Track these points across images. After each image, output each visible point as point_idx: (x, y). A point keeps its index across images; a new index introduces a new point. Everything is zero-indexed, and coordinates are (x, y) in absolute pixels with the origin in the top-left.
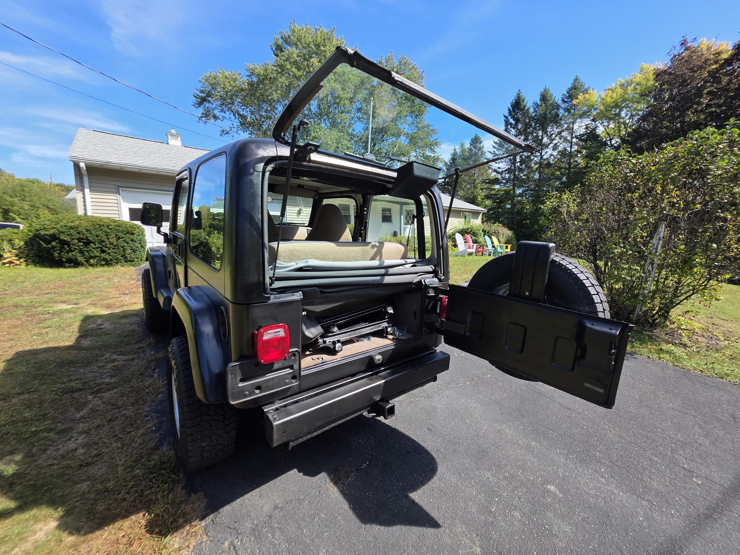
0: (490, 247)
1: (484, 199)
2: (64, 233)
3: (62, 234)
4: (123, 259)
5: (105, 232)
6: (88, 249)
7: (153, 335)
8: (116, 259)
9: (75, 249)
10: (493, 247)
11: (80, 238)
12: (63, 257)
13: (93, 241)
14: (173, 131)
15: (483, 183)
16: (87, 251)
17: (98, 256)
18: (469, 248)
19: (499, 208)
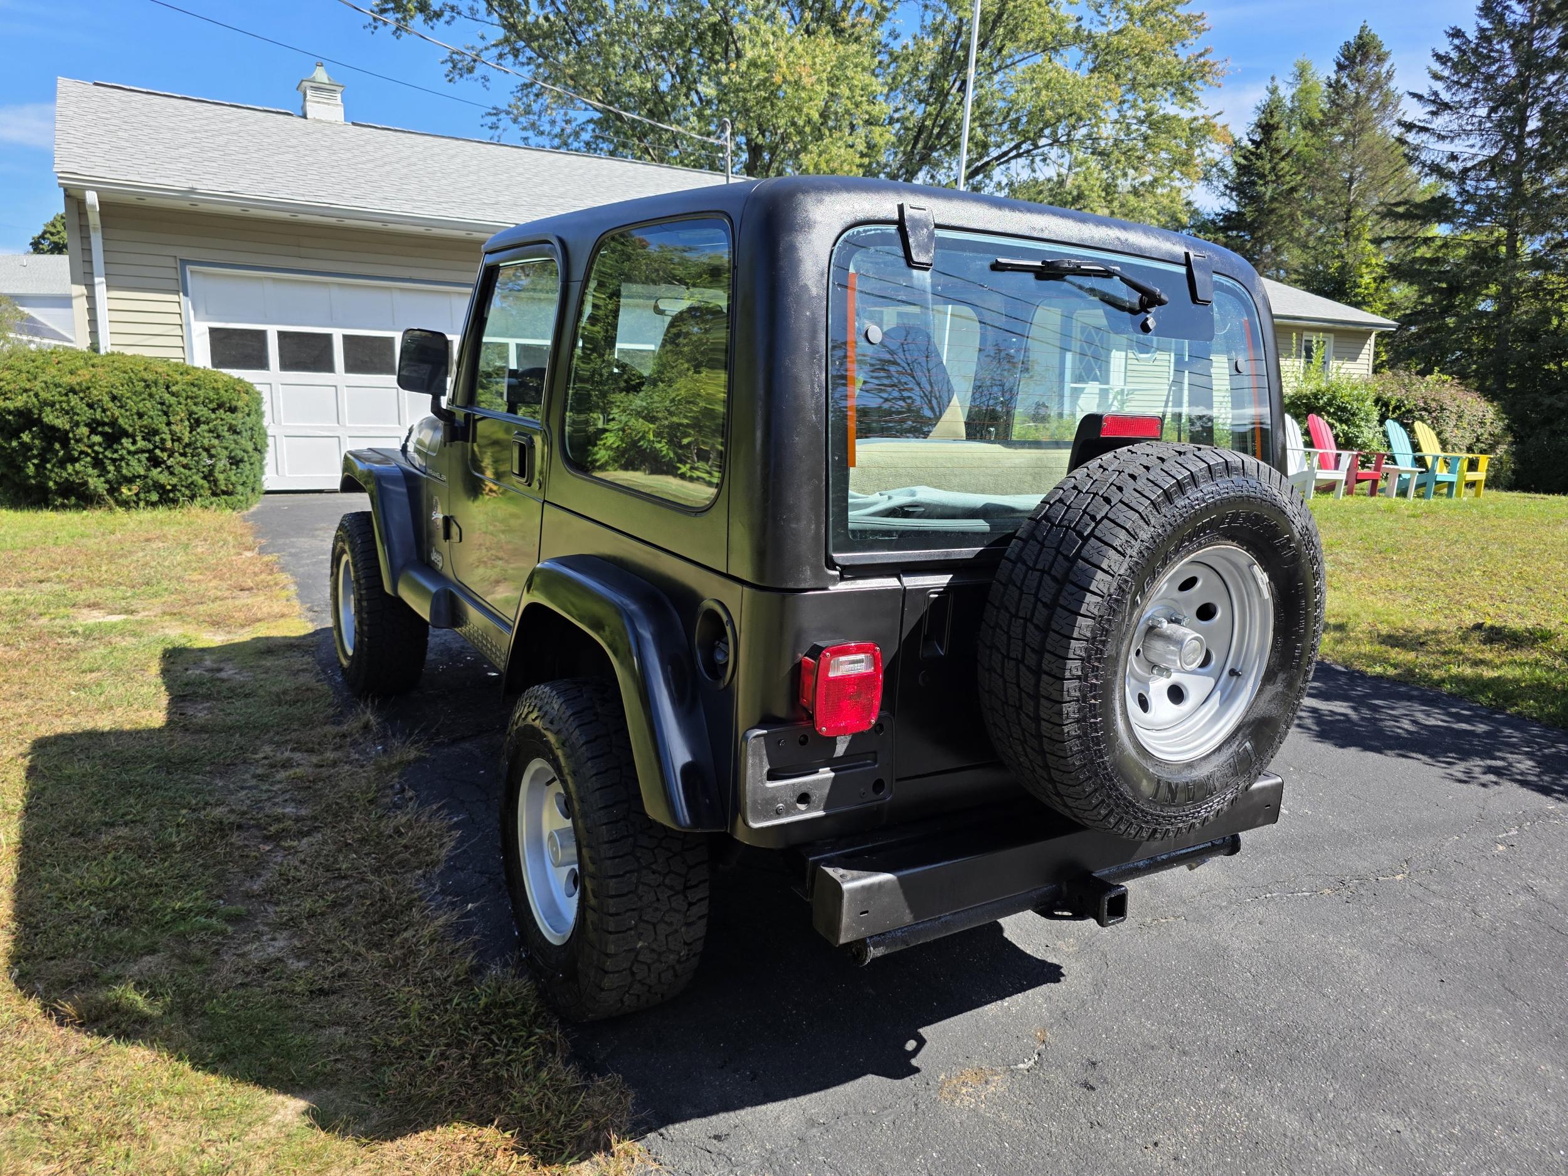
0: (1405, 461)
1: (1383, 279)
2: (52, 405)
3: (48, 409)
4: (206, 485)
5: (162, 404)
6: (116, 456)
7: (373, 702)
8: (187, 487)
9: (82, 452)
10: (1420, 461)
11: (94, 420)
12: (50, 479)
13: (130, 430)
14: (321, 75)
15: (1383, 216)
16: (114, 461)
17: (139, 476)
18: (1323, 464)
19: (1446, 311)
